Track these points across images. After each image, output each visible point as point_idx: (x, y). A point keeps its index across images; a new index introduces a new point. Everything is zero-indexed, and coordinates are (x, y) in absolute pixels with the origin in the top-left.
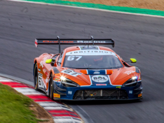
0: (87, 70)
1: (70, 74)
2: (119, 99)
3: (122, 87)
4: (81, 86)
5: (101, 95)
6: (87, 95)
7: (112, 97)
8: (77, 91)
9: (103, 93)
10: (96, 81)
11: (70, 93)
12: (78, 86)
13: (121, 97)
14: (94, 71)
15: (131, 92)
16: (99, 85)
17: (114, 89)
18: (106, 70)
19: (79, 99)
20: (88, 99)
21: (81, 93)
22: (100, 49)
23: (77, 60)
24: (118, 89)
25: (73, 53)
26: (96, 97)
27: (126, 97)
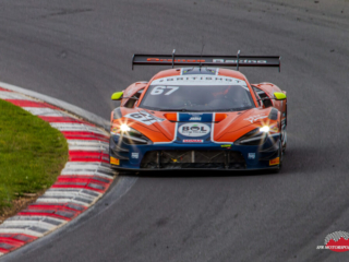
0: (178, 114)
2: (227, 168)
3: (232, 146)
4: (155, 143)
5: (193, 161)
6: (165, 161)
7: (214, 165)
8: (148, 153)
9: (196, 157)
10: (186, 134)
11: (135, 155)
12: (149, 143)
13: (231, 165)
14: (192, 116)
15: (252, 156)
16: (189, 141)
17: (217, 149)
18: (214, 114)
19: (152, 168)
20: (168, 168)
21: (155, 156)
22: (220, 74)
24: (225, 150)
25: (165, 81)
26: (183, 165)
27: (243, 165)
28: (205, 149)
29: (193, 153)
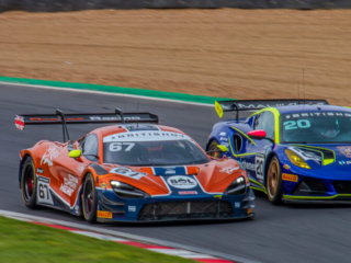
0: (152, 168)
1: (127, 175)
2: (218, 217)
3: (223, 196)
4: (153, 196)
5: (189, 212)
6: (162, 213)
7: (206, 215)
8: (145, 206)
9: (191, 207)
11: (132, 209)
12: (146, 197)
14: (165, 170)
15: (237, 205)
16: (185, 193)
17: (211, 200)
18: (185, 167)
21: (152, 208)
23: (128, 149)
24: (217, 200)
25: (116, 138)
26: (179, 216)
27: (230, 214)
28: (199, 201)
29: (189, 205)
